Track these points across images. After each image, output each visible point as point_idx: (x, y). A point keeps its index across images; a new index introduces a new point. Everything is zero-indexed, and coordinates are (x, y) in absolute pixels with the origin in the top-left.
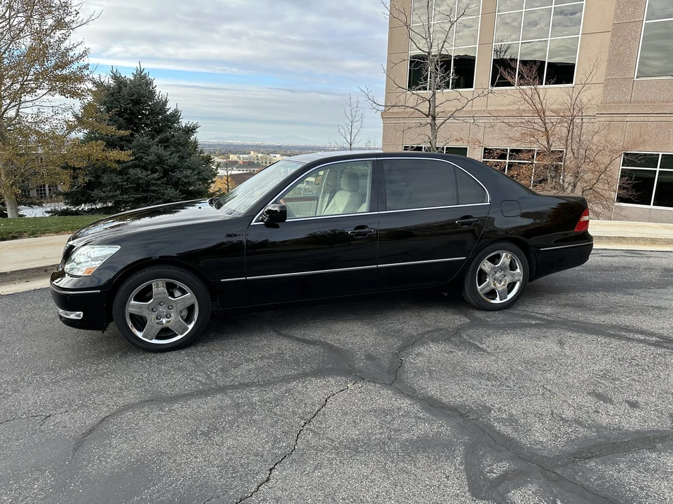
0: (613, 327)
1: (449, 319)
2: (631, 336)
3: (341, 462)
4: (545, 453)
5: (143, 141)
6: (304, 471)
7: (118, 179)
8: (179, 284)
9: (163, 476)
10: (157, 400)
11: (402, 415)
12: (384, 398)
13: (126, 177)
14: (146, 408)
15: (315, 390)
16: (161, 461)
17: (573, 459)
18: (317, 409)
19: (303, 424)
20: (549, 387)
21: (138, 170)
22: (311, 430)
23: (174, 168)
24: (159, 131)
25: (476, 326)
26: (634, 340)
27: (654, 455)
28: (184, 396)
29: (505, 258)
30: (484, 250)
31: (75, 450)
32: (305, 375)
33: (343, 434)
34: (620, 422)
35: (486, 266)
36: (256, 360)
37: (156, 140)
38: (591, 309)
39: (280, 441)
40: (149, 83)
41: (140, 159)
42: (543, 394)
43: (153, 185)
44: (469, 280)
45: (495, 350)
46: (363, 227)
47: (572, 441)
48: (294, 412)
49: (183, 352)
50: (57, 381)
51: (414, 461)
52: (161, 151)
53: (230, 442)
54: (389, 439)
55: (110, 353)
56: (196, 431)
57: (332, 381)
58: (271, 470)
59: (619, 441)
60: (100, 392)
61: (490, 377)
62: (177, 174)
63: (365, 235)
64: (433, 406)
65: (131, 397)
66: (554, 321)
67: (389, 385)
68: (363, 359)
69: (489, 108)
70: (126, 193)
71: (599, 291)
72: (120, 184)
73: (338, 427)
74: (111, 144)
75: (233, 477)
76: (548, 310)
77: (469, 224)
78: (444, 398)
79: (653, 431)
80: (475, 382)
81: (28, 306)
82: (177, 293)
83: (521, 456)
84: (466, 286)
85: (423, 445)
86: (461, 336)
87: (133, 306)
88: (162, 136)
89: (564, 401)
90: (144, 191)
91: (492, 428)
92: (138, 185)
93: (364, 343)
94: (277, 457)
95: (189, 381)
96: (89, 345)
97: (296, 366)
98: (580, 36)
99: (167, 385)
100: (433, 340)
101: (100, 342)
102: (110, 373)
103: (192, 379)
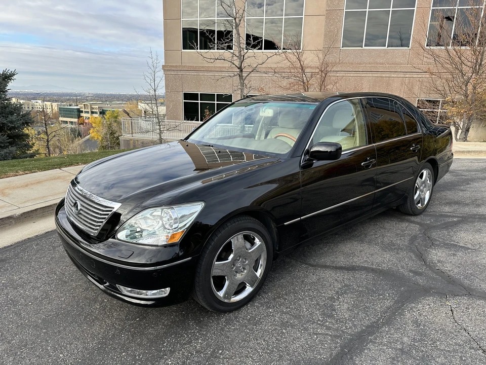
28: (340, 357)
30: (419, 170)
35: (419, 181)
36: (338, 298)
63: (370, 166)
67: (471, 295)
87: (216, 267)
95: (315, 337)
96: (140, 320)
97: (379, 295)
98: (303, 17)
99: (302, 348)
100: (426, 246)
101: (148, 313)
102: (220, 352)
103: (316, 334)
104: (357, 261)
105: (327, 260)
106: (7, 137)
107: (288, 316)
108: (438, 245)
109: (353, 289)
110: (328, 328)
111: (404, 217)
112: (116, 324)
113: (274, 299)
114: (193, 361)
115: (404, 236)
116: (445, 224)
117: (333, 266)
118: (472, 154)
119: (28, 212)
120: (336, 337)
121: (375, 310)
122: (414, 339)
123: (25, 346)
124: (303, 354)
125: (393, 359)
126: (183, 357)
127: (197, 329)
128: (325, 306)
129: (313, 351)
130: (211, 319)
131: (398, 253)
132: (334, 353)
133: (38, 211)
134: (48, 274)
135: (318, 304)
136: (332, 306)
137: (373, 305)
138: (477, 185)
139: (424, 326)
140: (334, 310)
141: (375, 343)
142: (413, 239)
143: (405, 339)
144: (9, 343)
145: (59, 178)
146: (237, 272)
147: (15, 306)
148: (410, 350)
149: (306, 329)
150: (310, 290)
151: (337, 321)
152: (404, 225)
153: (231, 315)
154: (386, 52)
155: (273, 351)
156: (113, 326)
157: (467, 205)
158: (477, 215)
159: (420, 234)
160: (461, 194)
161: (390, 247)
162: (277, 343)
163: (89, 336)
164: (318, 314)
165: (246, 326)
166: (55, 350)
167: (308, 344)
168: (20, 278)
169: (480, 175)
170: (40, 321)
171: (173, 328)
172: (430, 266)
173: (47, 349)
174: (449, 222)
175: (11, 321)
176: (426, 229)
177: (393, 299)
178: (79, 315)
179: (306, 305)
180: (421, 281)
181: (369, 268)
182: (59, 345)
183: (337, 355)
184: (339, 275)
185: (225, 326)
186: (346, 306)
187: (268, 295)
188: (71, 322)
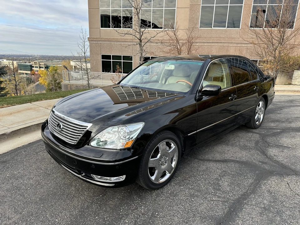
8: (171, 141)
30: (258, 102)
35: (258, 108)
63: (233, 99)
67: (297, 174)
87: (151, 162)
95: (212, 202)
96: (103, 196)
97: (245, 176)
98: (176, 8)
99: (206, 209)
100: (265, 147)
101: (106, 192)
102: (157, 213)
103: (212, 201)
104: (227, 156)
107: (193, 191)
108: (272, 146)
109: (229, 173)
110: (219, 197)
111: (249, 130)
112: (88, 199)
113: (183, 181)
114: (141, 220)
115: (251, 141)
116: (273, 133)
117: (214, 160)
118: (280, 92)
119: (15, 130)
120: (224, 201)
121: (244, 185)
122: (270, 201)
123: (32, 215)
124: (207, 213)
125: (261, 213)
126: (134, 218)
127: (139, 200)
128: (214, 184)
129: (213, 211)
130: (147, 194)
131: (250, 151)
132: (226, 211)
133: (22, 130)
134: (36, 170)
135: (209, 183)
136: (218, 184)
137: (242, 182)
138: (287, 110)
139: (274, 193)
140: (220, 186)
141: (248, 204)
142: (257, 143)
143: (265, 202)
144: (21, 213)
145: (31, 109)
146: (161, 165)
147: (19, 190)
148: (269, 208)
149: (206, 198)
150: (203, 174)
151: (223, 192)
152: (250, 134)
153: (158, 191)
154: (226, 31)
155: (189, 212)
156: (86, 200)
157: (283, 122)
158: (290, 128)
159: (260, 139)
160: (279, 115)
161: (244, 148)
162: (190, 207)
163: (72, 207)
164: (211, 189)
165: (169, 198)
166: (52, 217)
167: (209, 207)
168: (19, 173)
169: (287, 104)
170: (38, 199)
171: (124, 200)
172: (270, 158)
173: (47, 217)
174: (275, 132)
175: (18, 200)
176: (263, 137)
177: (253, 178)
178: (63, 195)
179: (203, 183)
180: (267, 167)
181: (235, 161)
182: (54, 213)
183: (228, 212)
184: (219, 165)
185: (157, 198)
186: (226, 183)
187: (179, 179)
188: (58, 199)
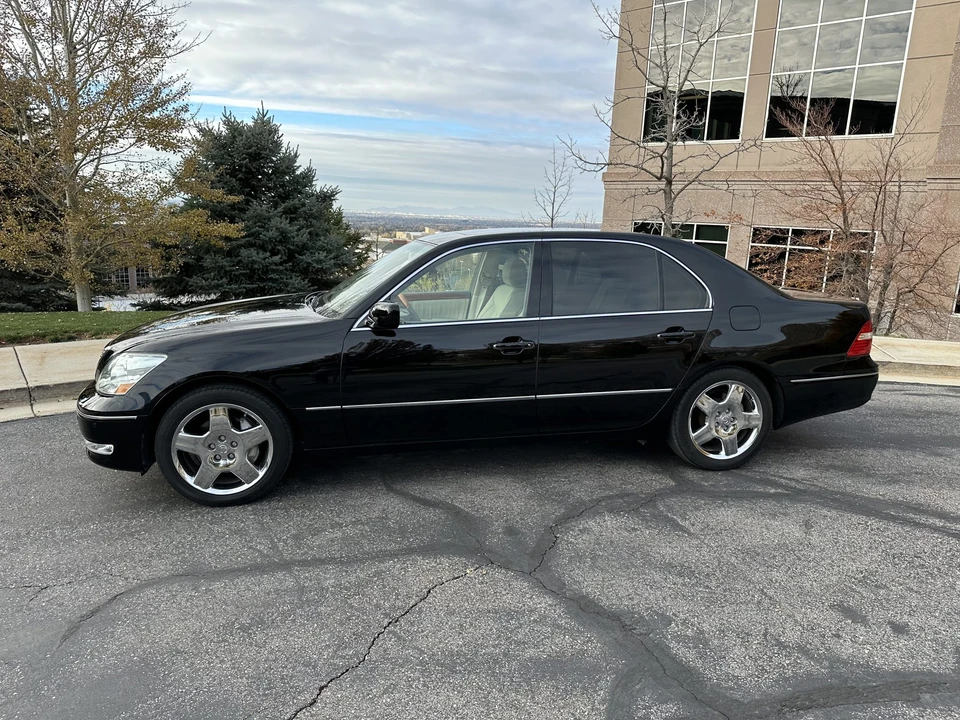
0: (896, 504)
1: (643, 479)
2: (923, 519)
3: (424, 685)
4: (738, 695)
5: (262, 210)
6: (368, 694)
7: (224, 262)
8: (246, 411)
9: (170, 685)
10: (195, 574)
11: (535, 621)
12: (514, 592)
13: (236, 260)
14: (176, 585)
15: (418, 573)
16: (173, 663)
17: (779, 707)
18: (412, 602)
19: (386, 624)
20: (771, 593)
21: (253, 251)
22: (395, 634)
23: (303, 248)
24: (284, 197)
25: (683, 492)
26: (925, 526)
27: (913, 712)
28: (233, 571)
29: (735, 392)
30: (702, 380)
31: (65, 638)
32: (410, 551)
33: (440, 642)
34: (871, 655)
35: (705, 403)
36: (346, 526)
37: (279, 209)
38: (868, 475)
39: (346, 648)
40: (274, 131)
41: (256, 235)
42: (759, 602)
43: (274, 271)
44: (677, 422)
45: (702, 530)
46: (515, 339)
47: (786, 679)
48: (378, 606)
49: (250, 508)
50: (71, 540)
51: (532, 692)
52: (284, 224)
53: (276, 643)
54: (505, 655)
55: (152, 503)
56: (233, 623)
57: (446, 562)
58: (321, 688)
59: (862, 685)
60: (122, 558)
61: (683, 571)
62: (306, 258)
63: (519, 350)
64: (585, 609)
65: (161, 567)
66: (805, 491)
67: (528, 574)
68: (499, 533)
69: (762, 169)
70: (236, 282)
71: (889, 447)
72: (228, 269)
73: (436, 633)
74: (218, 214)
75: (265, 695)
76: (800, 473)
77: (679, 339)
78: (604, 599)
79: (923, 673)
80: (657, 577)
81: (65, 433)
82: (245, 425)
83: (699, 697)
84: (673, 432)
85: (555, 668)
86: (655, 507)
87: (183, 439)
88: (289, 203)
89: (790, 616)
90: (261, 280)
91: (664, 650)
92: (253, 271)
93: (507, 509)
94: (335, 669)
98: (904, 61)
100: (612, 509)
103: (251, 548)
105: (417, 489)
106: (309, 282)
117: (414, 496)
120: (265, 556)
121: (361, 548)
124: (206, 558)
129: (217, 559)
137: (369, 543)
141: (291, 573)
186: (336, 535)
